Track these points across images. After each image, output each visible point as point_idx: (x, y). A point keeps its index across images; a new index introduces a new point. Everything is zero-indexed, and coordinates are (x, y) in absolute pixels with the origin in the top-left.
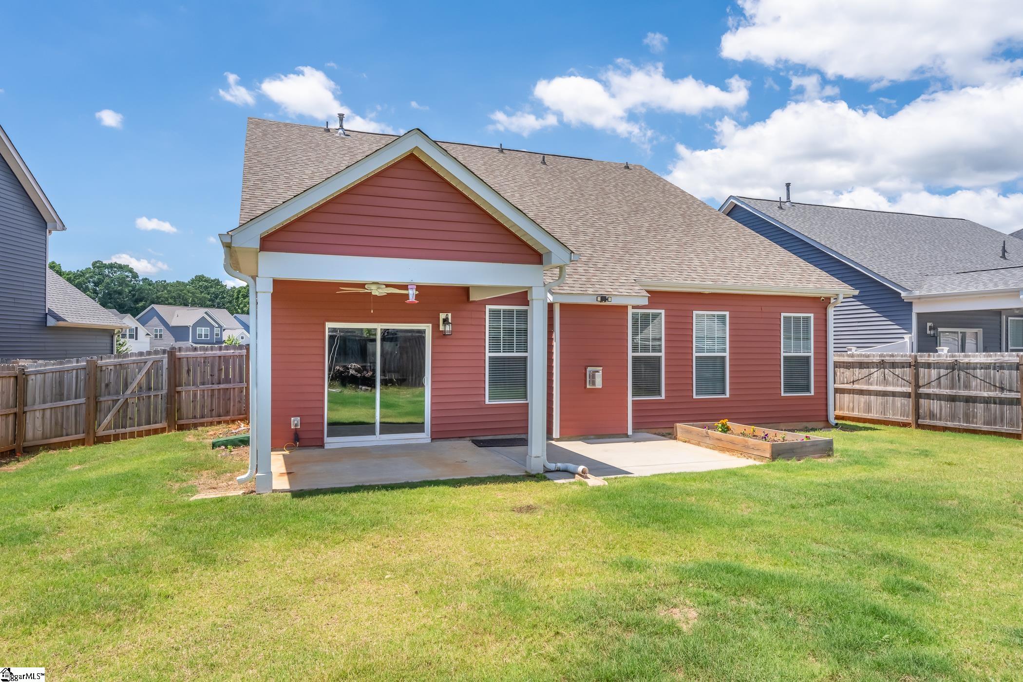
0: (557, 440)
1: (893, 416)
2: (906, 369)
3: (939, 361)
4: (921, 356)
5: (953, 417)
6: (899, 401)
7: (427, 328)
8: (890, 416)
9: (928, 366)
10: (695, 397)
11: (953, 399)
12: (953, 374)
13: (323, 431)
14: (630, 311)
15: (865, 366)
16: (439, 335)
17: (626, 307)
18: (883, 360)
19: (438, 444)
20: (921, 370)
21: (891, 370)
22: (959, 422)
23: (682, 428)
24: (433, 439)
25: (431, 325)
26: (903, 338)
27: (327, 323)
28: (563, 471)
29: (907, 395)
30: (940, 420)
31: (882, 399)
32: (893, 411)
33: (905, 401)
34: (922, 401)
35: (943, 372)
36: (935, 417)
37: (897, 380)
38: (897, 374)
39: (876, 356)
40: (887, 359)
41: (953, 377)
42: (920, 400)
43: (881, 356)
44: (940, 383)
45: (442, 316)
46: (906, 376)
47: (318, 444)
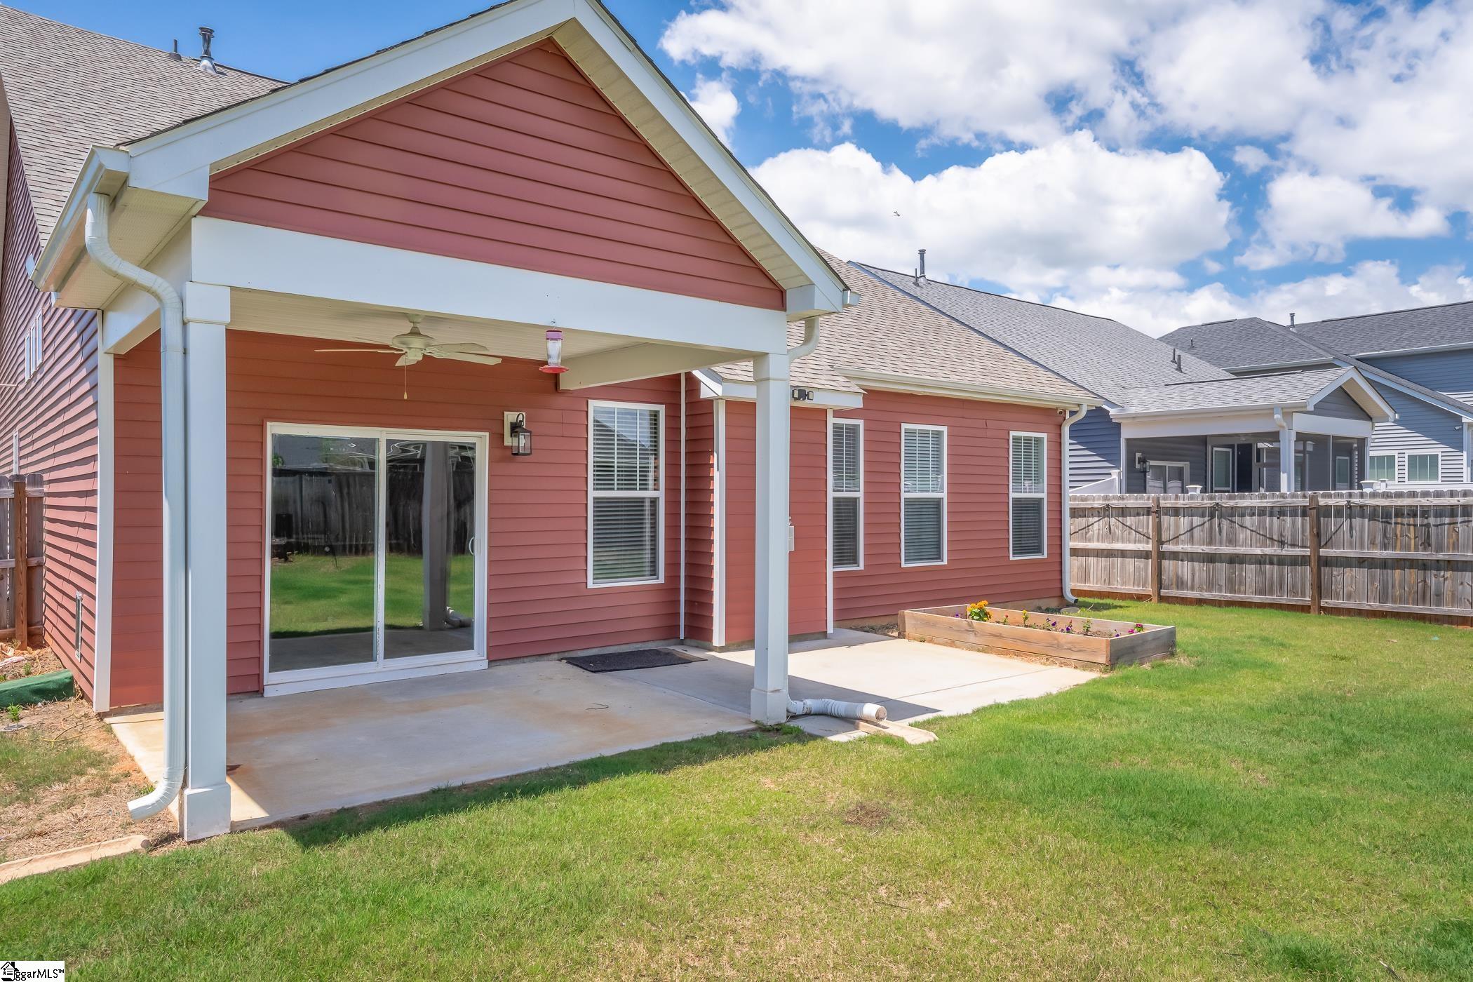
0: (722, 650)
1: (1122, 585)
2: (1141, 517)
3: (1193, 505)
4: (1165, 499)
5: (1211, 585)
6: (1131, 563)
7: (480, 441)
8: (1119, 587)
9: (1176, 512)
10: (903, 565)
11: (1211, 559)
12: (1211, 524)
13: (260, 660)
14: (831, 420)
15: (1081, 513)
16: (503, 455)
17: (825, 411)
18: (1108, 505)
19: (503, 670)
20: (1165, 519)
21: (1120, 519)
22: (1220, 591)
23: (913, 617)
24: (492, 662)
25: (487, 434)
26: (1110, 474)
27: (269, 424)
28: (816, 714)
29: (1146, 555)
30: (1192, 589)
31: (1106, 562)
32: (1122, 578)
33: (1140, 563)
34: (1166, 563)
35: (1197, 520)
36: (1184, 586)
37: (1129, 533)
38: (1128, 524)
39: (1098, 499)
40: (1114, 503)
41: (1211, 528)
42: (1163, 561)
43: (1106, 498)
44: (1192, 536)
45: (510, 417)
46: (1142, 527)
47: (250, 689)
